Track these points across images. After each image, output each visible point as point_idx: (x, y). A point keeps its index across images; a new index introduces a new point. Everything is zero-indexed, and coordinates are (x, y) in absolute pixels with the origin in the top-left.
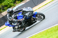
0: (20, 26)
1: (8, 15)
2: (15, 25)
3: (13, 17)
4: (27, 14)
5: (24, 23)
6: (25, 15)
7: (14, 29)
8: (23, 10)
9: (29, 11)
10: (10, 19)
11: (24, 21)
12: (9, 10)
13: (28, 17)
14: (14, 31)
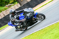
0: (21, 26)
1: (10, 16)
2: (17, 25)
3: (15, 17)
4: (28, 15)
5: (25, 23)
6: (26, 16)
7: (16, 29)
8: (24, 11)
9: (30, 12)
10: (12, 19)
11: (25, 21)
12: (11, 11)
13: (29, 17)
14: (16, 31)
